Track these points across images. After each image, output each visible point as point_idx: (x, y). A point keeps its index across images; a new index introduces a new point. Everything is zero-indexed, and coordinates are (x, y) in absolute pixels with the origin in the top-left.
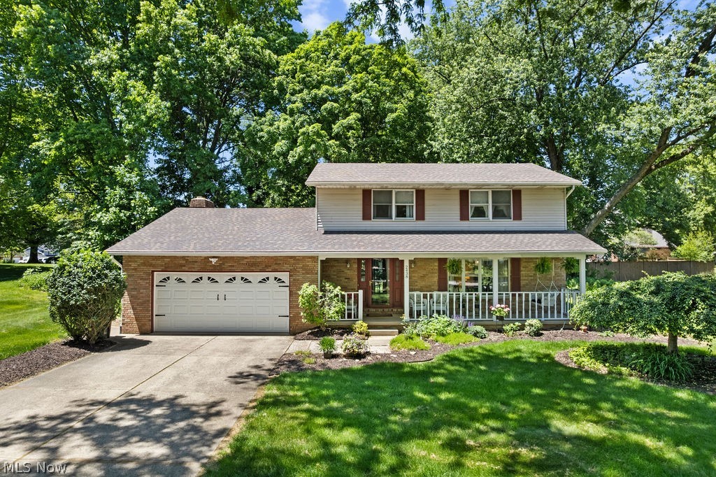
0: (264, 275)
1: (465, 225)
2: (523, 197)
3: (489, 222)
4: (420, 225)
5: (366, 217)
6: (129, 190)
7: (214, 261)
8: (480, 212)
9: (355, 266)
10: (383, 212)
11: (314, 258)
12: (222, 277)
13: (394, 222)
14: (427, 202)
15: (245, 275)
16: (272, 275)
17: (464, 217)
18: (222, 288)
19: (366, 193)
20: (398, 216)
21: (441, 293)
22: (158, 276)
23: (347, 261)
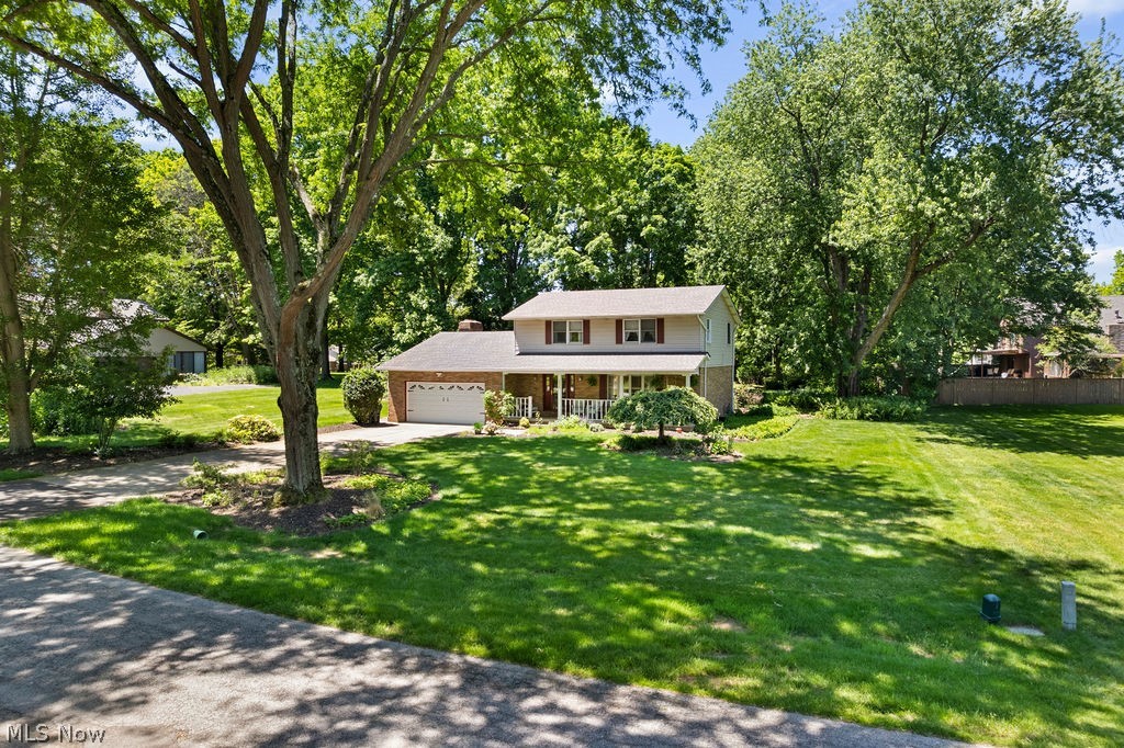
0: (471, 384)
1: (619, 348)
2: (665, 324)
3: (639, 345)
4: (586, 348)
5: (548, 341)
6: (422, 313)
7: (439, 375)
8: (632, 337)
9: (541, 379)
10: (561, 338)
11: (500, 374)
12: (446, 385)
13: (568, 345)
14: (592, 330)
15: (460, 384)
16: (476, 385)
17: (619, 341)
18: (446, 393)
19: (548, 323)
20: (572, 340)
21: (602, 401)
22: (409, 385)
23: (536, 375)
